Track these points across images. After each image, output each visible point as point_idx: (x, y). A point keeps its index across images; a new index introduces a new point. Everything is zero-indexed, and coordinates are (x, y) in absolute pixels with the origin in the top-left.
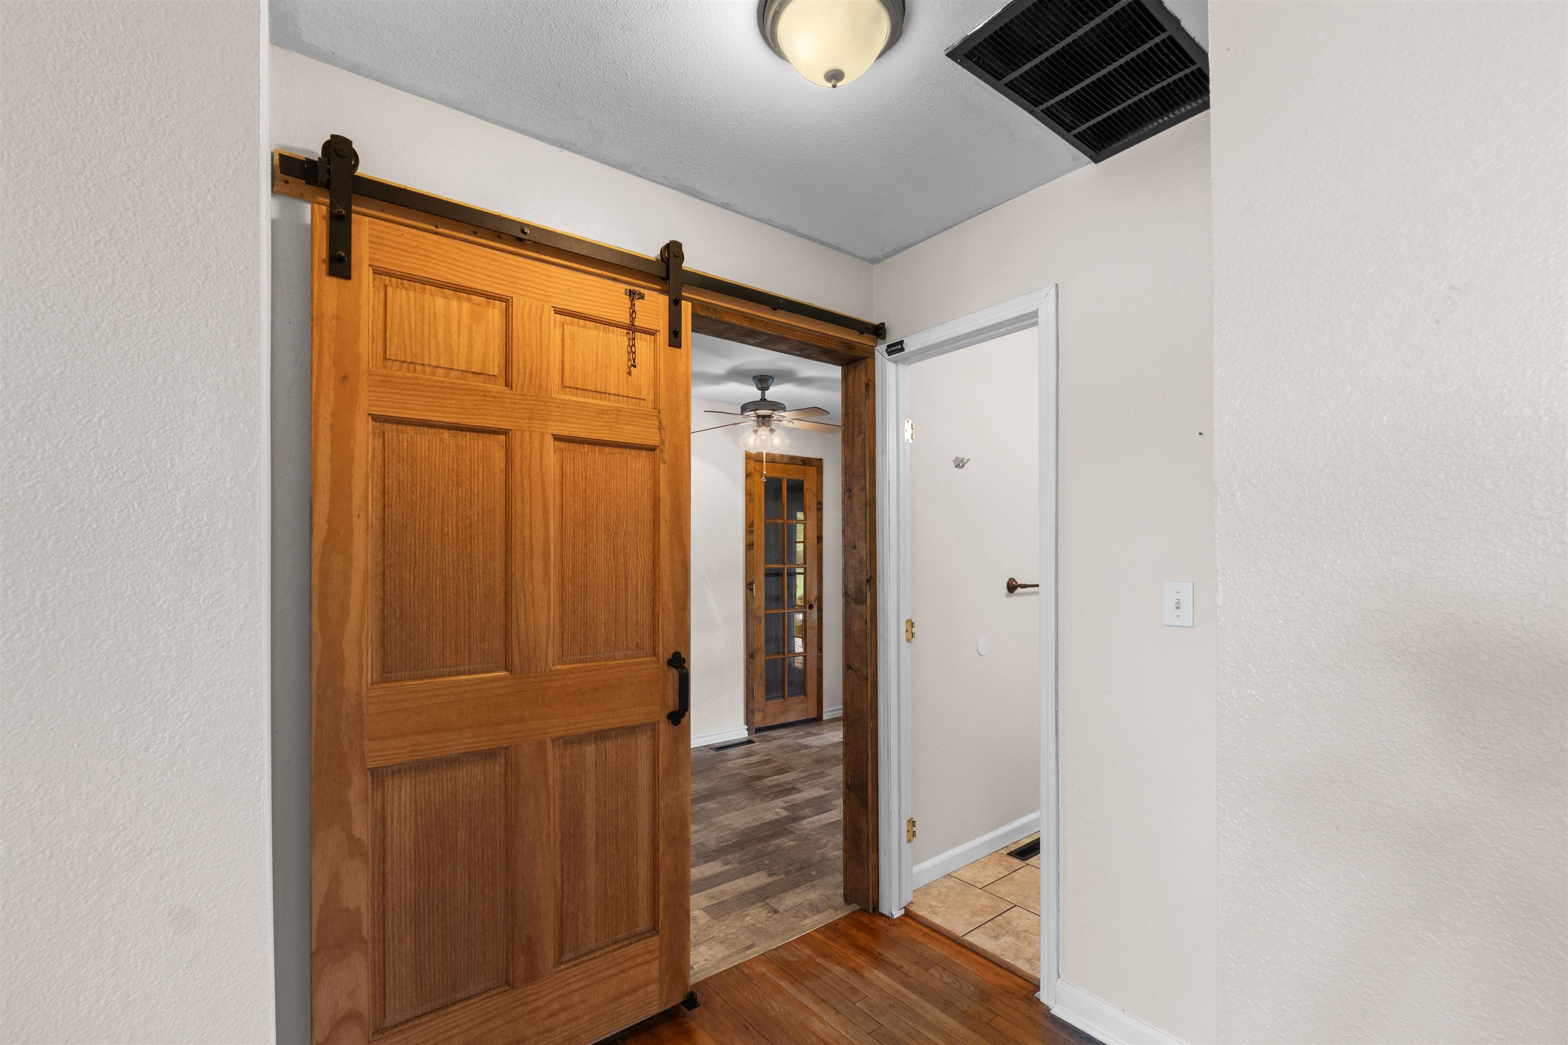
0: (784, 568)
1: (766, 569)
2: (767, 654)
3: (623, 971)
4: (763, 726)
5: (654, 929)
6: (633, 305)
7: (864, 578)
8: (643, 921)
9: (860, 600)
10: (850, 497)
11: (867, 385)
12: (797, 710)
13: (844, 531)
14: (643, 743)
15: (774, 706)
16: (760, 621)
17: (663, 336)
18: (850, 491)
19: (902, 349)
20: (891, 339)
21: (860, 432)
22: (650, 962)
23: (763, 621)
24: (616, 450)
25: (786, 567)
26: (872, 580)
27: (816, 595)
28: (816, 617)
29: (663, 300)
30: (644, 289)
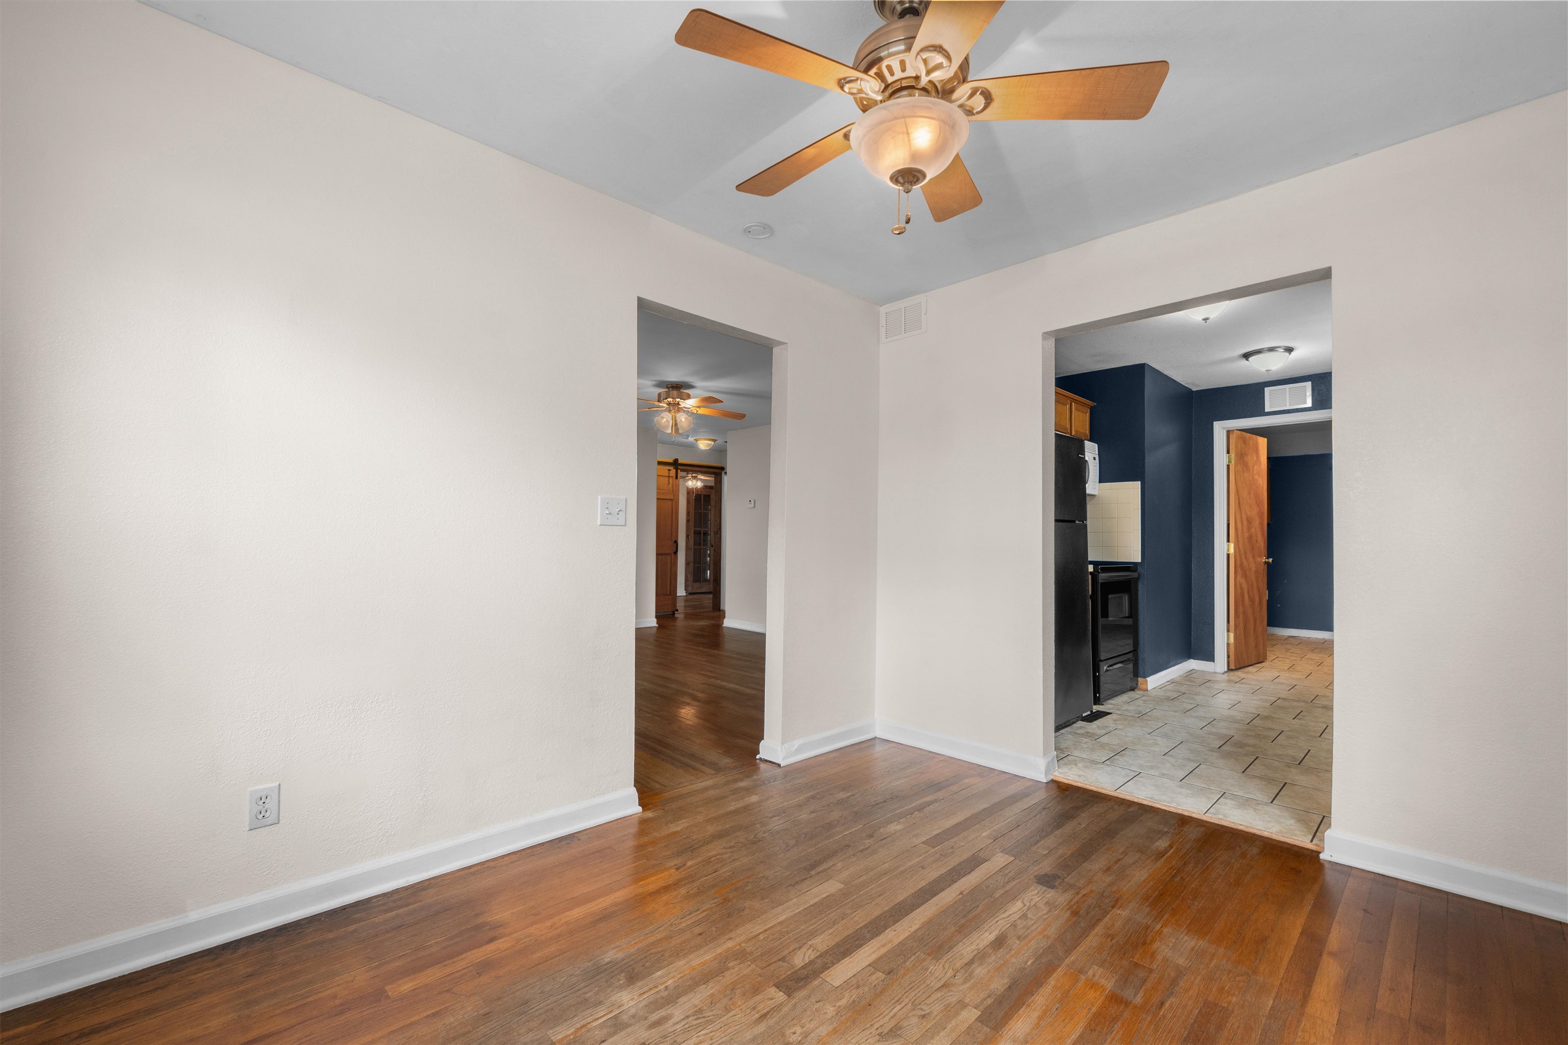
1: (695, 531)
2: (694, 563)
5: (670, 595)
6: (668, 473)
7: (718, 528)
8: (668, 592)
9: (717, 534)
11: (720, 482)
14: (669, 557)
15: (697, 585)
16: (691, 551)
17: (674, 477)
20: (726, 471)
23: (693, 551)
25: (703, 529)
29: (675, 470)
30: (671, 468)
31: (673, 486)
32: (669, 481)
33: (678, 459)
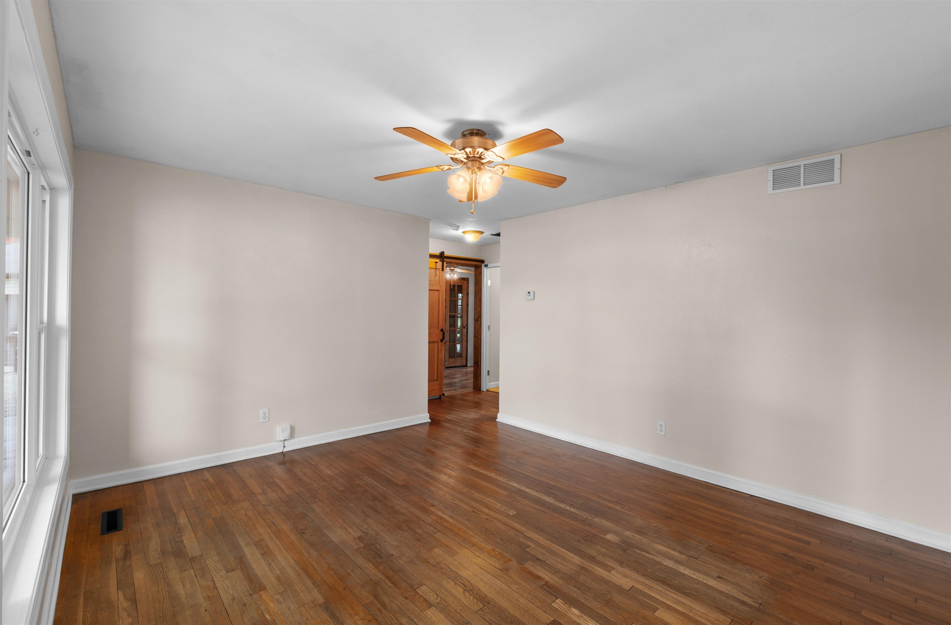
0: (455, 315)
1: (450, 315)
2: (450, 342)
3: (432, 386)
4: (448, 366)
5: (437, 380)
6: (436, 265)
8: (436, 378)
9: (478, 321)
10: (476, 297)
11: (480, 273)
12: (459, 362)
13: (474, 305)
14: (436, 344)
15: (452, 360)
17: (441, 269)
18: (476, 296)
19: (487, 266)
20: (486, 263)
21: (478, 283)
22: (437, 386)
23: (449, 332)
24: (433, 291)
26: (480, 316)
27: (466, 324)
28: (466, 331)
29: (441, 262)
30: (438, 260)
31: (439, 278)
32: (436, 273)
33: (444, 252)
